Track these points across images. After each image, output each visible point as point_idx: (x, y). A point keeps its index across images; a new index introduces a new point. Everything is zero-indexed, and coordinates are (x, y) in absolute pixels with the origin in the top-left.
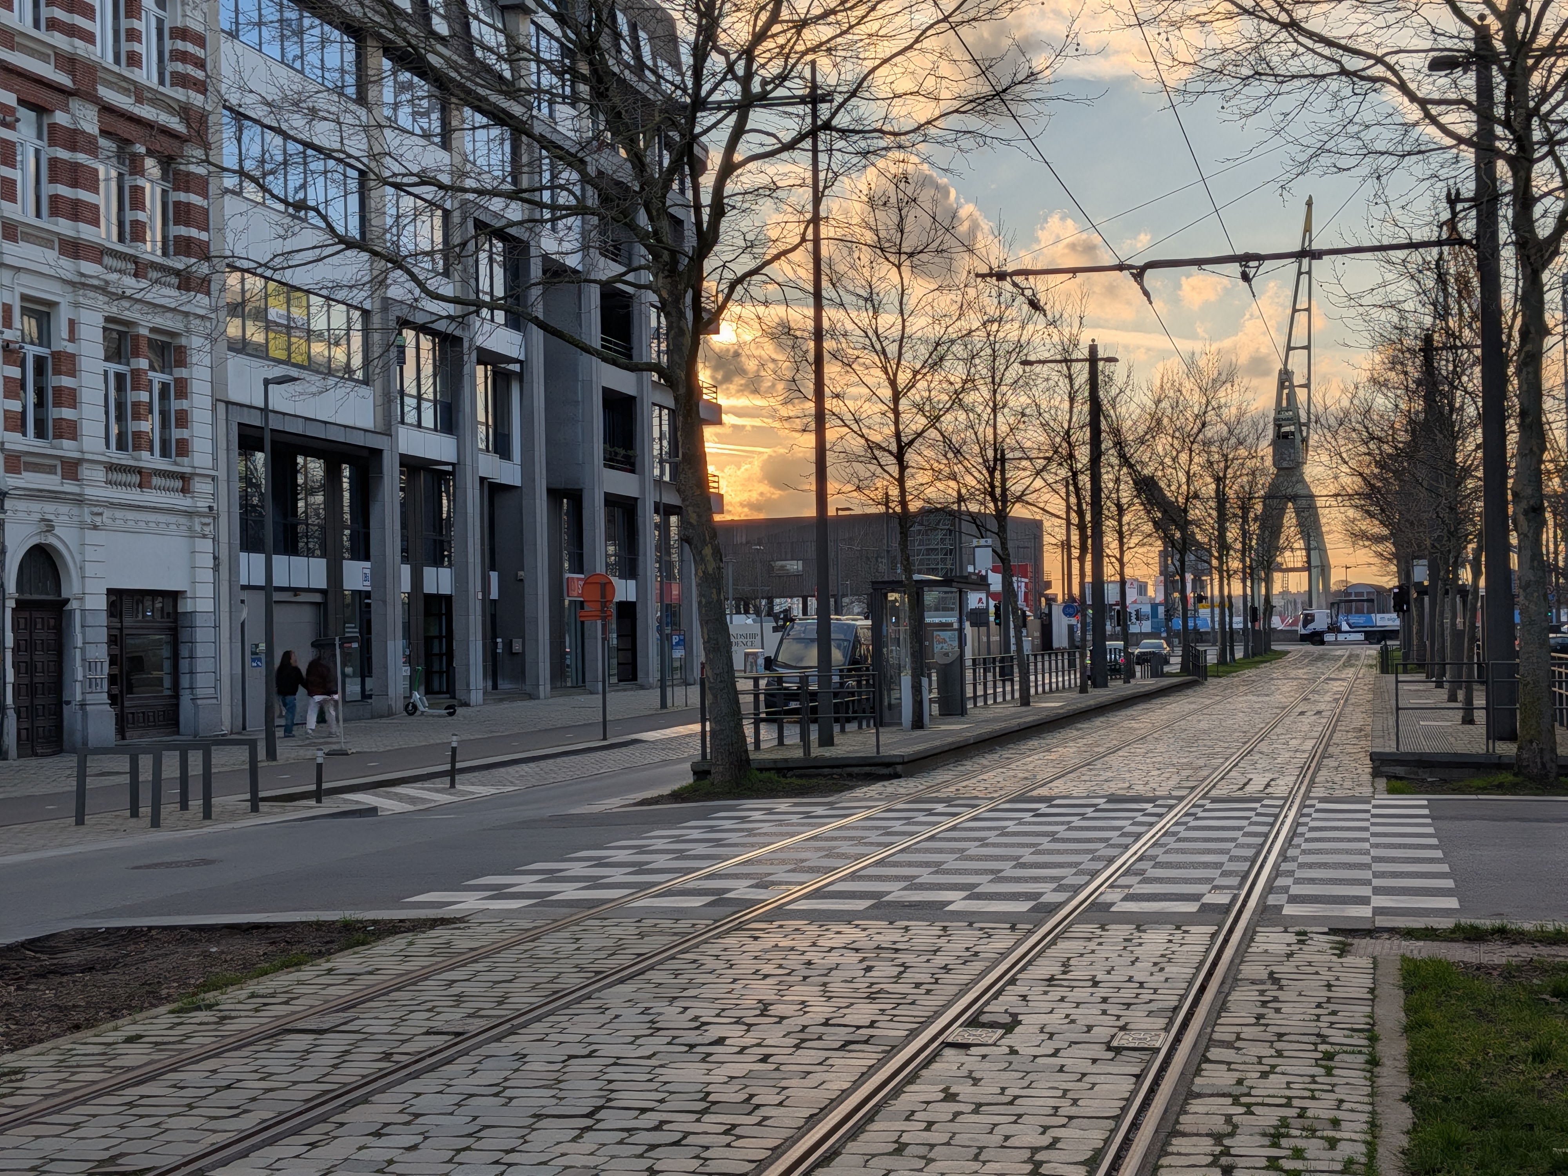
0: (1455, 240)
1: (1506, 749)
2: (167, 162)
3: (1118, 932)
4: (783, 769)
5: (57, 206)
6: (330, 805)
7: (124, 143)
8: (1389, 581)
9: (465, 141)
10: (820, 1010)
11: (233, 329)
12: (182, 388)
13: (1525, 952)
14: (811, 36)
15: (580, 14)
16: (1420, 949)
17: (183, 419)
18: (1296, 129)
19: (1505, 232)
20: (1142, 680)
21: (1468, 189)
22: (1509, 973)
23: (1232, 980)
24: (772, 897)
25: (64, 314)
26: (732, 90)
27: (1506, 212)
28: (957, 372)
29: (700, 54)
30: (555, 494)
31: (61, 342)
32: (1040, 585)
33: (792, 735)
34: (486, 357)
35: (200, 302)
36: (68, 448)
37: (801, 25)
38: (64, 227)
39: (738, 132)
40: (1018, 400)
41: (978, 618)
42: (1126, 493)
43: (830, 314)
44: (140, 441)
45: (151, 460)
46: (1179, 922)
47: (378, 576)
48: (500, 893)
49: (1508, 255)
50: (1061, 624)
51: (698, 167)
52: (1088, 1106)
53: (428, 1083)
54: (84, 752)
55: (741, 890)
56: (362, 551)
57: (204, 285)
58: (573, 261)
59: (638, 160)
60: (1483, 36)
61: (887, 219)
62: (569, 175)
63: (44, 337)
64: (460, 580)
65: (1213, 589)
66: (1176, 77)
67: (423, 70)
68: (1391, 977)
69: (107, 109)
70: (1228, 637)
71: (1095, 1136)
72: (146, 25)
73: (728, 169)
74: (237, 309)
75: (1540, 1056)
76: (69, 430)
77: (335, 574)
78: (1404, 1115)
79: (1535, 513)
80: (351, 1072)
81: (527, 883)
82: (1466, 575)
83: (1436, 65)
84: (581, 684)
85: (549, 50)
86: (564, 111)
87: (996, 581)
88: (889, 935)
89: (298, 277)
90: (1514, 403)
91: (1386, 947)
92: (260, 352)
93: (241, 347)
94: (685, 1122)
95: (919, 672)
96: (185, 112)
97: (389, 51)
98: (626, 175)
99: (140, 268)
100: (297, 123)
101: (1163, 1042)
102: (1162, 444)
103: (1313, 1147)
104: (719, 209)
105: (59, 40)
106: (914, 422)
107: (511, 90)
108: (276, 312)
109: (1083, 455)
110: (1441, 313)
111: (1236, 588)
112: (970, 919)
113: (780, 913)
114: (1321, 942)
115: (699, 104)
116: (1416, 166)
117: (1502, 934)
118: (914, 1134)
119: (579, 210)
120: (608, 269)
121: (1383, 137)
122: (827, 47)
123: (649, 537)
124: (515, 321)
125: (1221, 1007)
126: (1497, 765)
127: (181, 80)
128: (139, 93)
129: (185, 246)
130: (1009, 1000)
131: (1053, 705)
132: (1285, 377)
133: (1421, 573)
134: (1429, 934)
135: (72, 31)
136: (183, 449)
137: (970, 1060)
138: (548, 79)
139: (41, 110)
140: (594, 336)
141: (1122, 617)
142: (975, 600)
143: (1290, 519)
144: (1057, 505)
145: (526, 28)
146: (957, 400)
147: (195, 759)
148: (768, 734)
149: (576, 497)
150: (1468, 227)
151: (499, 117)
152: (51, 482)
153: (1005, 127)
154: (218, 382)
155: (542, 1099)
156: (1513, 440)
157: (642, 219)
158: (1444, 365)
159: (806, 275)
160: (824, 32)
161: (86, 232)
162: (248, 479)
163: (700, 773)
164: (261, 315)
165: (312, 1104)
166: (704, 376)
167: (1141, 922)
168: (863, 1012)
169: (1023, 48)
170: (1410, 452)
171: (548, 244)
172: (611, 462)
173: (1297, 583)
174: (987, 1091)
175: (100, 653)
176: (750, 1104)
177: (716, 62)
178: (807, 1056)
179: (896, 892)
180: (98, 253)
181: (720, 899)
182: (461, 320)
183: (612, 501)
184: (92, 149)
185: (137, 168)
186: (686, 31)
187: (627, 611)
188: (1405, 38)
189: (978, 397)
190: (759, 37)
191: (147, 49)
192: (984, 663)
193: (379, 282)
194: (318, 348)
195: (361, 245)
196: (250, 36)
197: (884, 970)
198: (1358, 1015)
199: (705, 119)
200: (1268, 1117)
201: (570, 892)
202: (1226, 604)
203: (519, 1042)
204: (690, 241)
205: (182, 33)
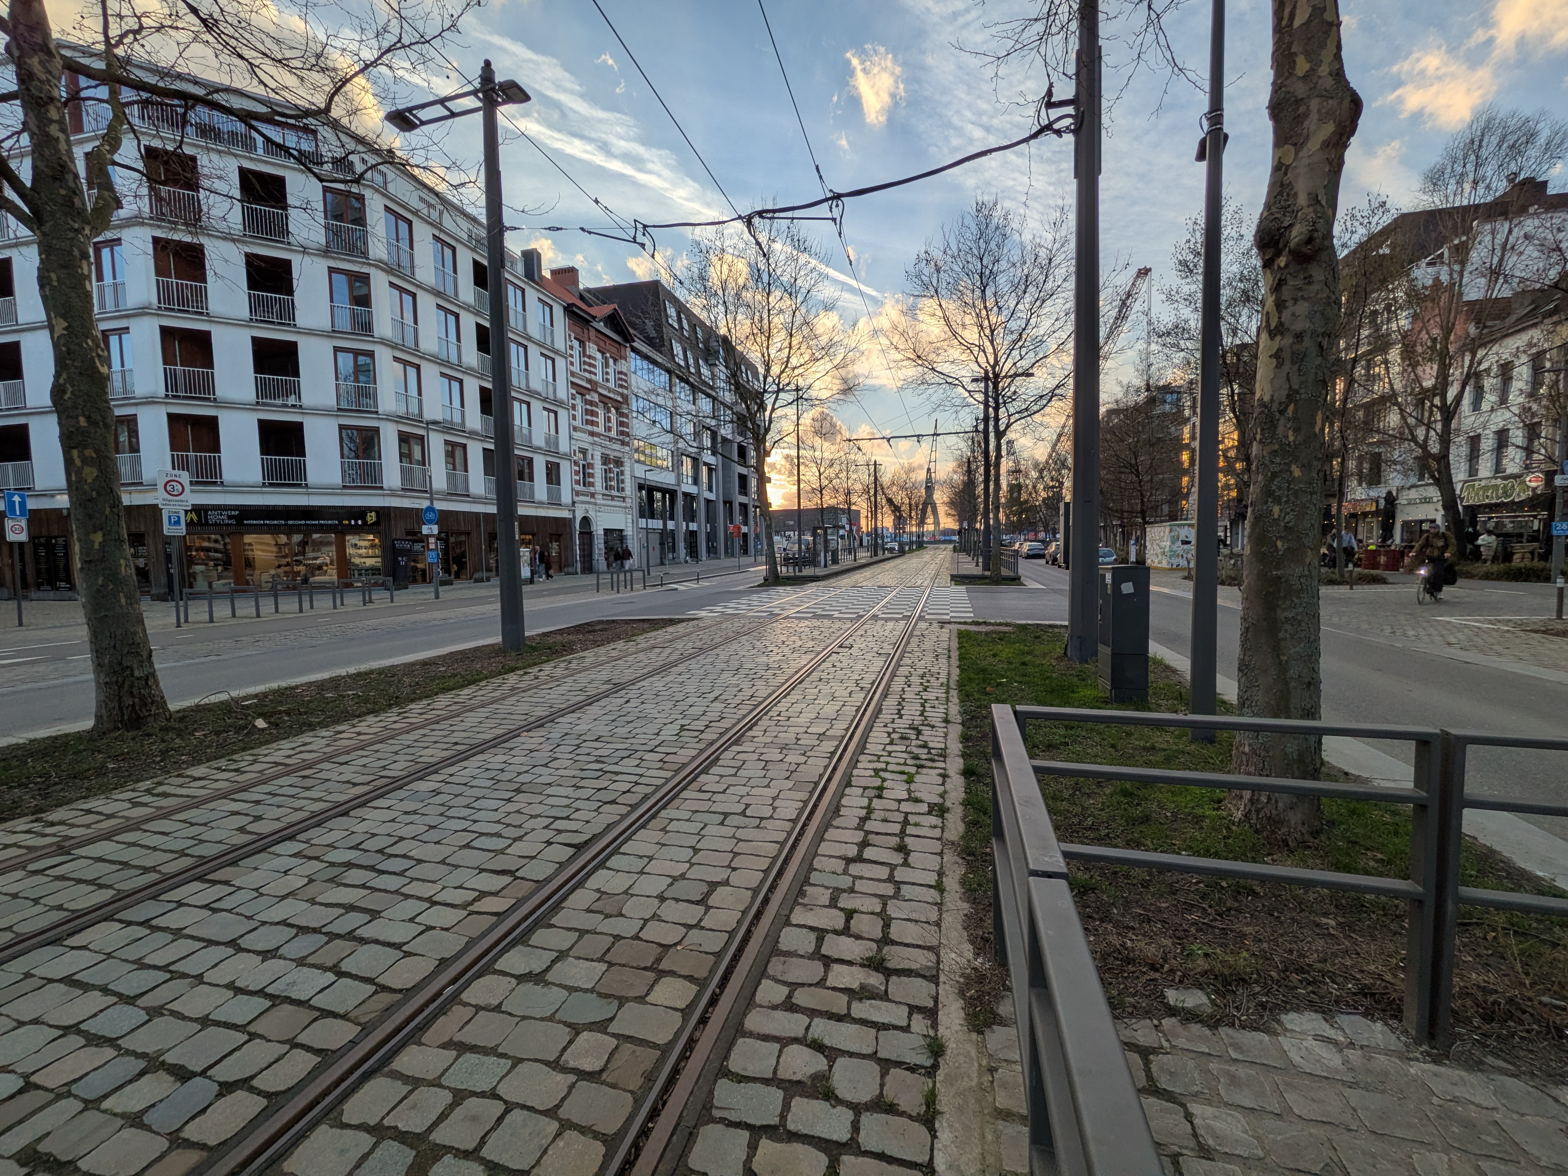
0: (977, 431)
1: (987, 573)
2: (617, 409)
3: (881, 622)
4: (788, 578)
5: (588, 422)
6: (665, 588)
7: (605, 404)
8: (956, 527)
9: (699, 402)
10: (799, 643)
11: (636, 456)
12: (622, 473)
13: (991, 628)
14: (797, 372)
15: (732, 365)
16: (963, 627)
17: (623, 482)
18: (933, 399)
19: (991, 428)
20: (887, 554)
21: (981, 416)
22: (987, 634)
23: (911, 635)
24: (786, 613)
25: (590, 452)
26: (775, 387)
27: (991, 423)
28: (837, 468)
29: (765, 378)
30: (725, 502)
31: (589, 460)
32: (859, 528)
33: (791, 569)
34: (705, 464)
35: (627, 449)
36: (592, 489)
37: (794, 369)
38: (589, 428)
39: (776, 399)
40: (854, 476)
41: (842, 537)
42: (884, 502)
43: (802, 452)
44: (612, 488)
45: (614, 493)
46: (897, 620)
47: (677, 525)
48: (711, 611)
49: (992, 436)
50: (865, 539)
51: (765, 410)
52: (872, 669)
53: (693, 661)
54: (598, 573)
55: (777, 611)
56: (672, 518)
57: (628, 444)
58: (730, 437)
59: (748, 407)
60: (986, 372)
61: (818, 425)
62: (729, 412)
63: (585, 459)
64: (699, 526)
65: (907, 529)
66: (899, 384)
67: (687, 382)
68: (955, 634)
69: (600, 394)
70: (911, 543)
71: (874, 677)
72: (611, 370)
73: (773, 410)
74: (637, 450)
75: (995, 655)
76: (592, 484)
77: (665, 524)
78: (958, 671)
79: (997, 508)
80: (672, 659)
81: (719, 609)
82: (978, 526)
83: (974, 380)
84: (733, 555)
85: (723, 377)
86: (727, 394)
87: (847, 527)
88: (817, 623)
89: (653, 441)
90: (992, 478)
91: (952, 626)
92: (643, 463)
93: (638, 461)
94: (763, 672)
95: (826, 552)
96: (622, 395)
97: (678, 377)
98: (745, 412)
99: (611, 439)
100: (653, 398)
101: (892, 652)
102: (895, 488)
103: (932, 679)
104: (770, 421)
105: (587, 375)
106: (825, 482)
107: (712, 388)
108: (648, 451)
109: (872, 492)
110: (973, 451)
111: (914, 529)
112: (840, 619)
113: (787, 617)
114: (935, 625)
115: (765, 391)
116: (967, 409)
117: (985, 623)
118: (824, 676)
119: (732, 422)
120: (739, 439)
121: (958, 402)
122: (801, 375)
123: (751, 515)
124: (714, 453)
125: (908, 642)
126: (986, 578)
127: (621, 386)
128: (610, 390)
129: (622, 433)
130: (850, 640)
131: (863, 561)
132: (929, 470)
133: (965, 525)
134: (965, 623)
135: (590, 372)
136: (623, 489)
137: (840, 657)
138: (722, 385)
139: (582, 395)
140: (736, 458)
141: (883, 537)
142: (841, 532)
143: (929, 509)
144: (865, 505)
145: (716, 370)
146: (837, 476)
147: (628, 575)
148: (784, 569)
149: (731, 503)
150: (981, 427)
151: (708, 396)
152: (587, 499)
153: (851, 398)
154: (632, 471)
155: (724, 666)
156: (992, 487)
157: (749, 425)
158: (973, 467)
159: (795, 441)
160: (801, 370)
161: (595, 429)
162: (641, 498)
163: (766, 580)
164: (643, 453)
165: (662, 666)
166: (766, 469)
167: (887, 620)
168: (810, 644)
169: (856, 376)
170: (963, 491)
171: (723, 432)
172: (740, 493)
173: (931, 528)
174: (844, 665)
175: (602, 546)
176: (780, 668)
177: (770, 379)
178: (795, 655)
179: (819, 612)
180: (598, 435)
181: (772, 614)
182: (699, 454)
183: (741, 504)
184: (596, 405)
185: (609, 411)
186: (761, 370)
187: (745, 535)
188: (964, 373)
189: (843, 475)
190: (782, 372)
191: (611, 377)
192: (843, 550)
193: (676, 442)
194: (659, 462)
195: (671, 432)
196: (639, 373)
197: (816, 633)
198: (945, 645)
199: (767, 395)
200: (921, 672)
201: (730, 611)
202: (911, 533)
203: (716, 651)
204: (762, 431)
205: (621, 373)
